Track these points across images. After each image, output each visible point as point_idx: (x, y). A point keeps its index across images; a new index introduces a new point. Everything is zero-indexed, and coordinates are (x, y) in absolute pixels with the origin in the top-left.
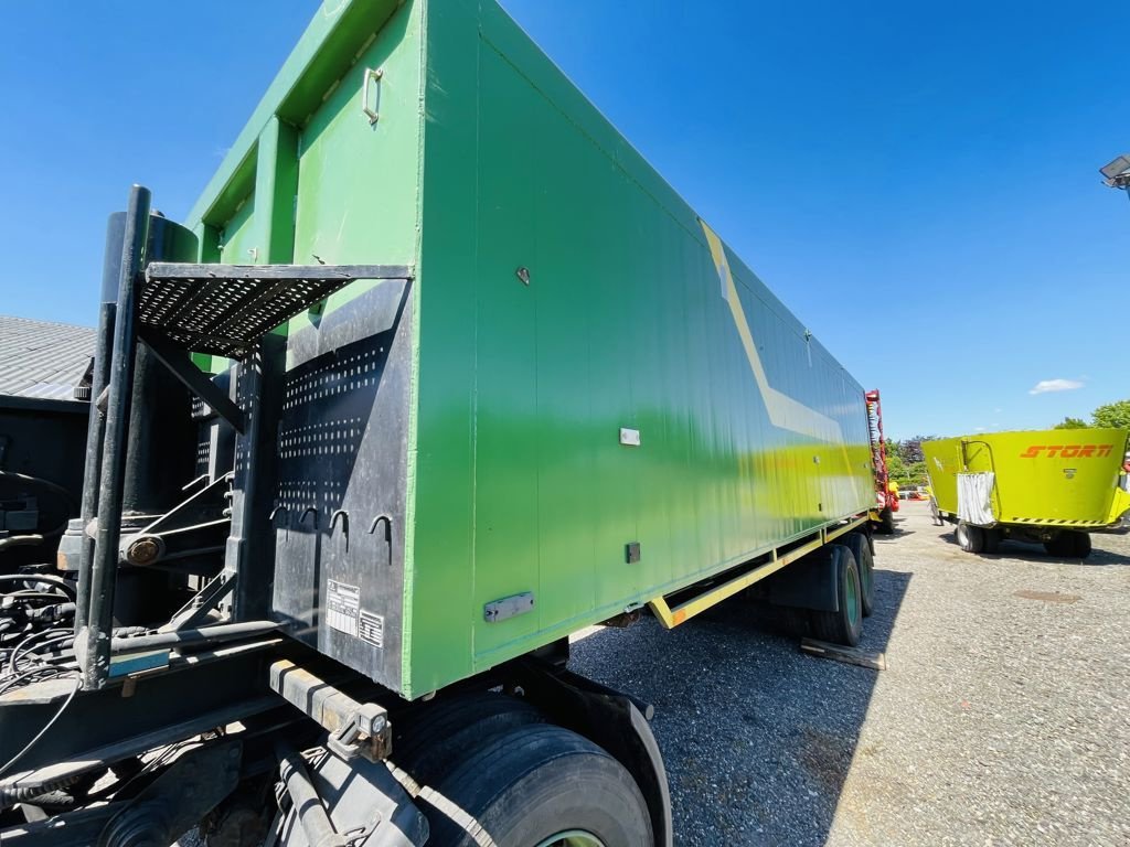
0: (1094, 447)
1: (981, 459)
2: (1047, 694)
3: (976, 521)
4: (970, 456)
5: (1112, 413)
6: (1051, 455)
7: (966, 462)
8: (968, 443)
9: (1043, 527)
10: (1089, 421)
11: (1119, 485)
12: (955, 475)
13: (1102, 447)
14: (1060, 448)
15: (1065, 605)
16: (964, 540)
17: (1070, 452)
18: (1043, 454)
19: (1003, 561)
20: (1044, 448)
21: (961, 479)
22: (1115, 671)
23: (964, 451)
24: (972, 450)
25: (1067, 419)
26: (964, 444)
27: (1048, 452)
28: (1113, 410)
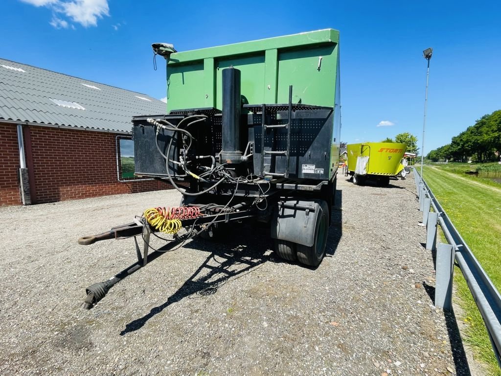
0: (398, 149)
1: (366, 152)
2: (379, 213)
3: (361, 174)
4: (363, 151)
5: (401, 137)
6: (386, 151)
7: (362, 152)
8: (364, 146)
9: (379, 175)
10: (394, 140)
11: (401, 162)
12: (357, 157)
13: (400, 150)
14: (389, 149)
15: (383, 196)
16: (355, 181)
17: (392, 151)
18: (385, 151)
19: (365, 187)
20: (384, 149)
21: (359, 158)
22: (393, 209)
23: (362, 148)
24: (364, 148)
25: (387, 139)
26: (362, 146)
27: (386, 150)
28: (402, 136)
